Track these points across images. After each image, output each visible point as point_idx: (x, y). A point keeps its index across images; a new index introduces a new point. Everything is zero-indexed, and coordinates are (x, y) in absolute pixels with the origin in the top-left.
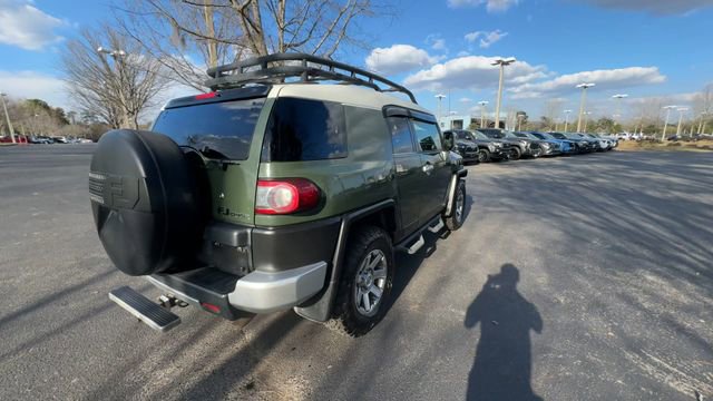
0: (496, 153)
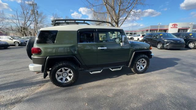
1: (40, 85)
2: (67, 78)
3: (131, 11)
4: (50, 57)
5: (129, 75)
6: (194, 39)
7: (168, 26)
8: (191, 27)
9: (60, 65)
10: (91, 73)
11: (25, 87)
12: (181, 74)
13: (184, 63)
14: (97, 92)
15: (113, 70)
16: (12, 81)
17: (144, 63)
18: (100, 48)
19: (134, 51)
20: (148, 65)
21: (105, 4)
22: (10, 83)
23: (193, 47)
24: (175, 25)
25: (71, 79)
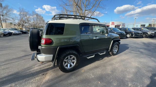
0: (151, 35)
1: (43, 74)
2: (71, 64)
3: (94, 11)
4: (60, 47)
5: (108, 57)
6: (129, 32)
7: (109, 23)
8: (122, 24)
9: (67, 53)
10: (88, 58)
11: (28, 79)
12: (136, 53)
13: (132, 47)
14: (98, 72)
15: (101, 54)
16: (6, 75)
17: (116, 48)
18: (95, 38)
19: (112, 40)
20: (118, 49)
21: (76, 4)
22: (5, 77)
23: (129, 37)
24: (113, 23)
25: (74, 65)
